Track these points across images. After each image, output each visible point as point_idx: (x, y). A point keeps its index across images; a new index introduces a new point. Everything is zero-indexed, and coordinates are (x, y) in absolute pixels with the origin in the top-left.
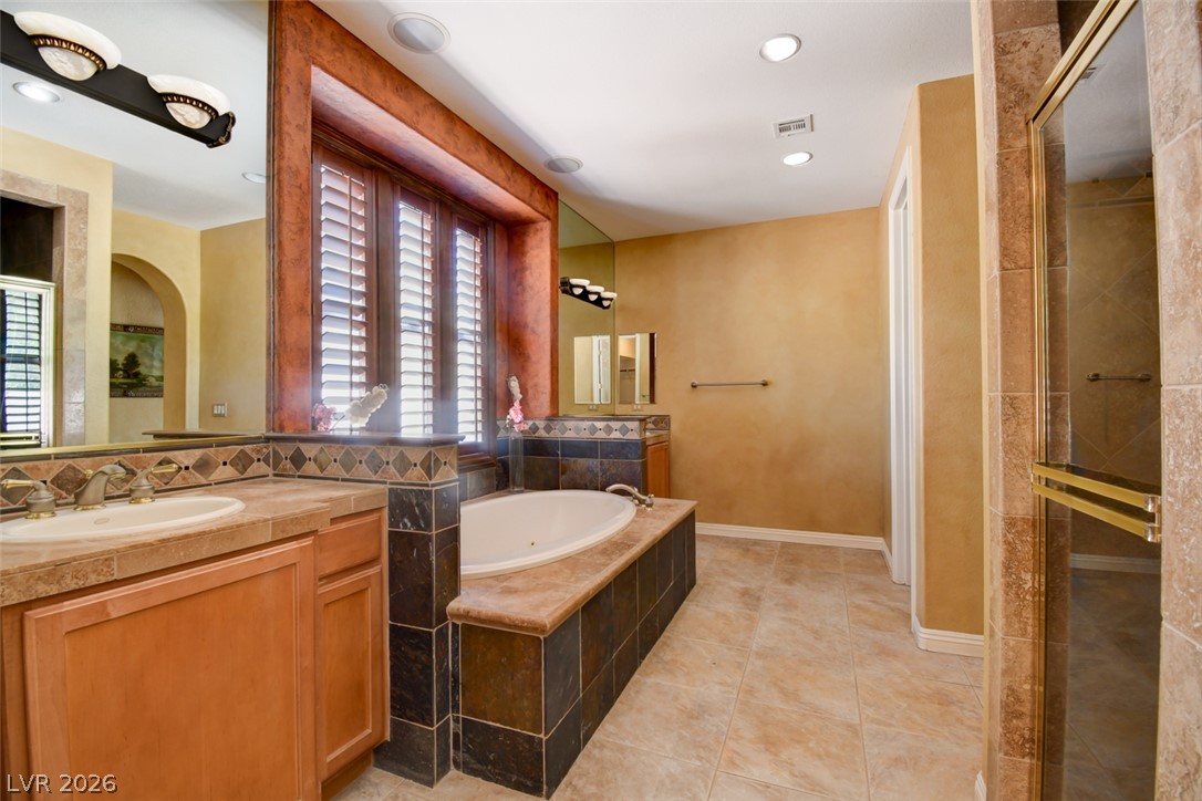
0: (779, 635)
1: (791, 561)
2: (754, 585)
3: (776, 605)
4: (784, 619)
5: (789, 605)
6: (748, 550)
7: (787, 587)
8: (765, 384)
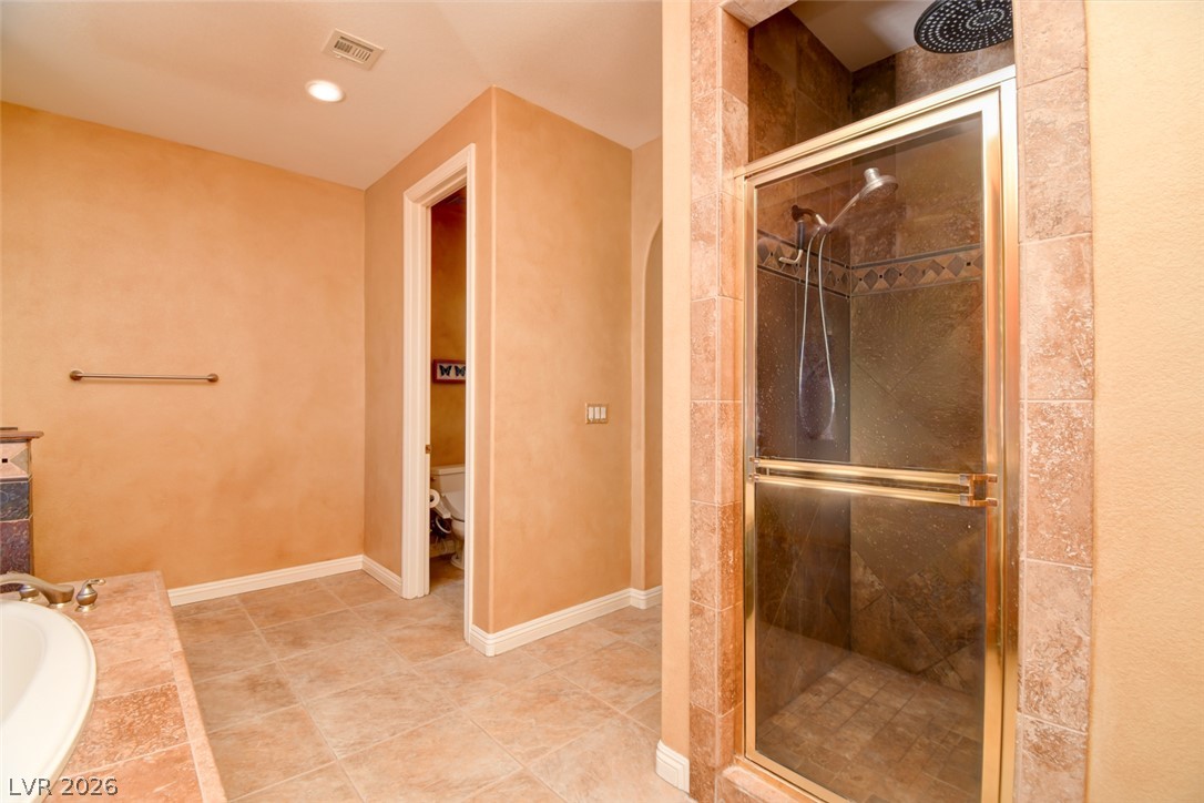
0: (350, 719)
1: (274, 615)
2: (256, 668)
3: (311, 681)
4: (337, 695)
5: (328, 675)
6: (198, 622)
7: (304, 652)
8: (213, 380)
